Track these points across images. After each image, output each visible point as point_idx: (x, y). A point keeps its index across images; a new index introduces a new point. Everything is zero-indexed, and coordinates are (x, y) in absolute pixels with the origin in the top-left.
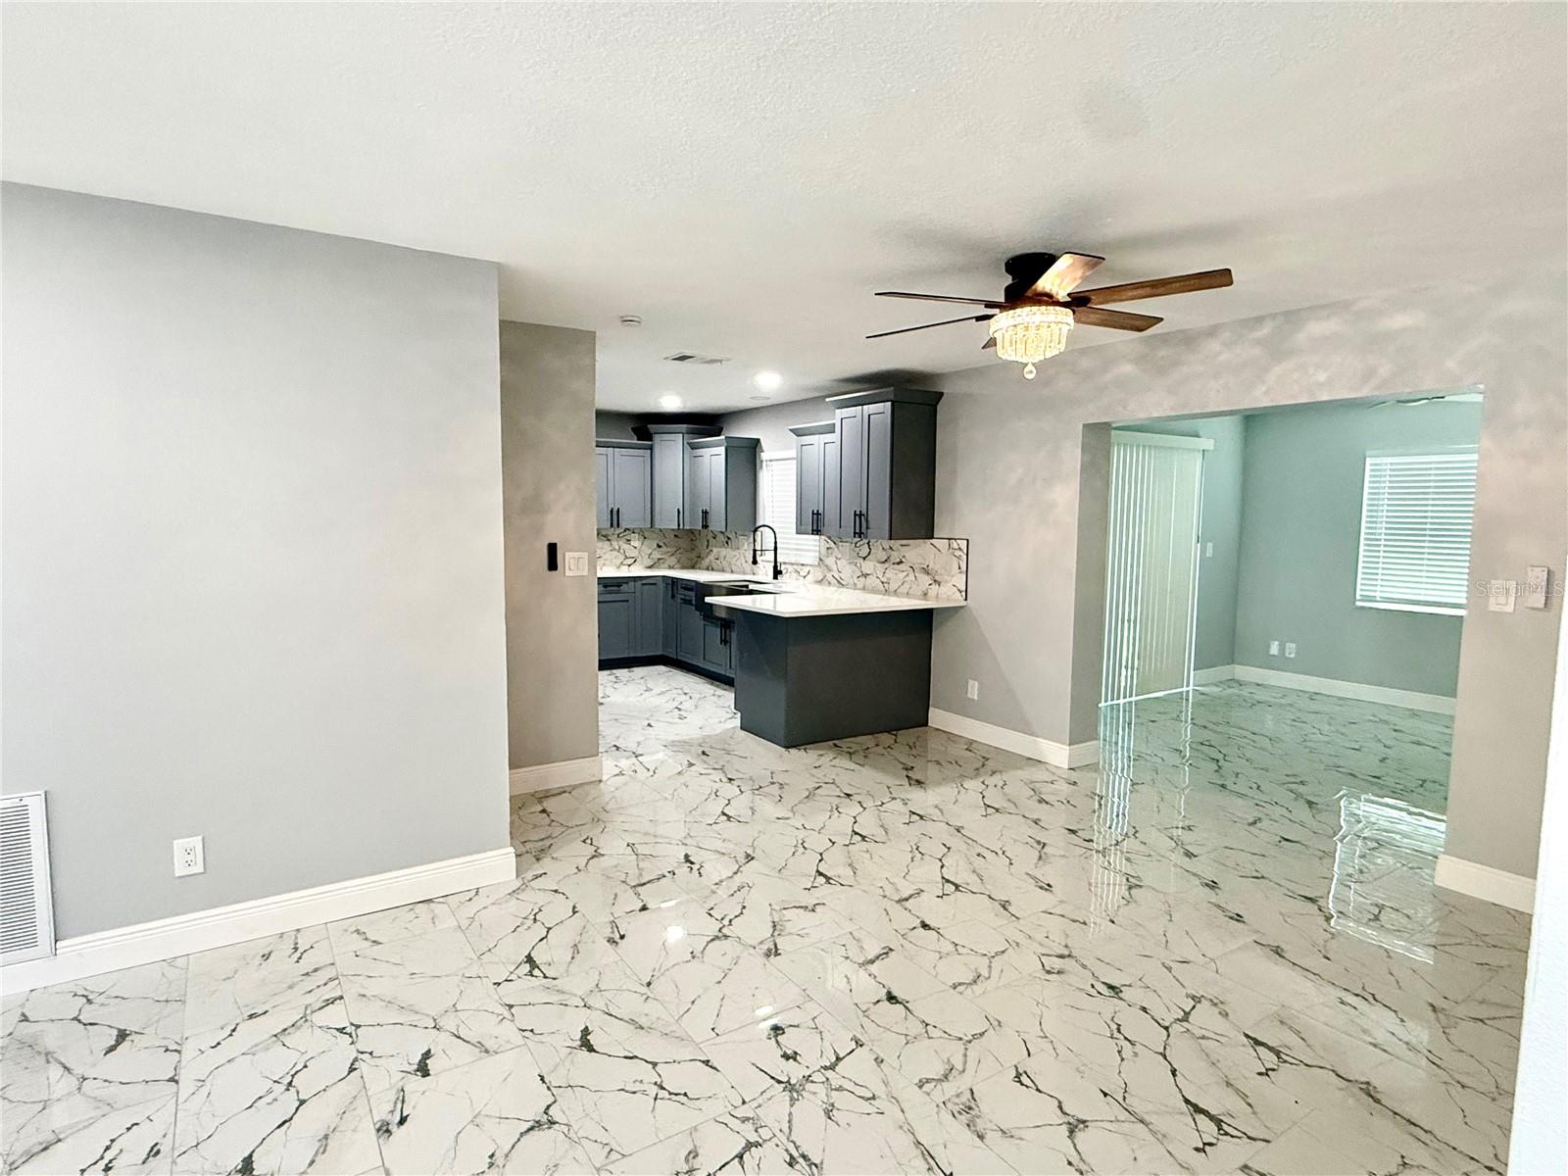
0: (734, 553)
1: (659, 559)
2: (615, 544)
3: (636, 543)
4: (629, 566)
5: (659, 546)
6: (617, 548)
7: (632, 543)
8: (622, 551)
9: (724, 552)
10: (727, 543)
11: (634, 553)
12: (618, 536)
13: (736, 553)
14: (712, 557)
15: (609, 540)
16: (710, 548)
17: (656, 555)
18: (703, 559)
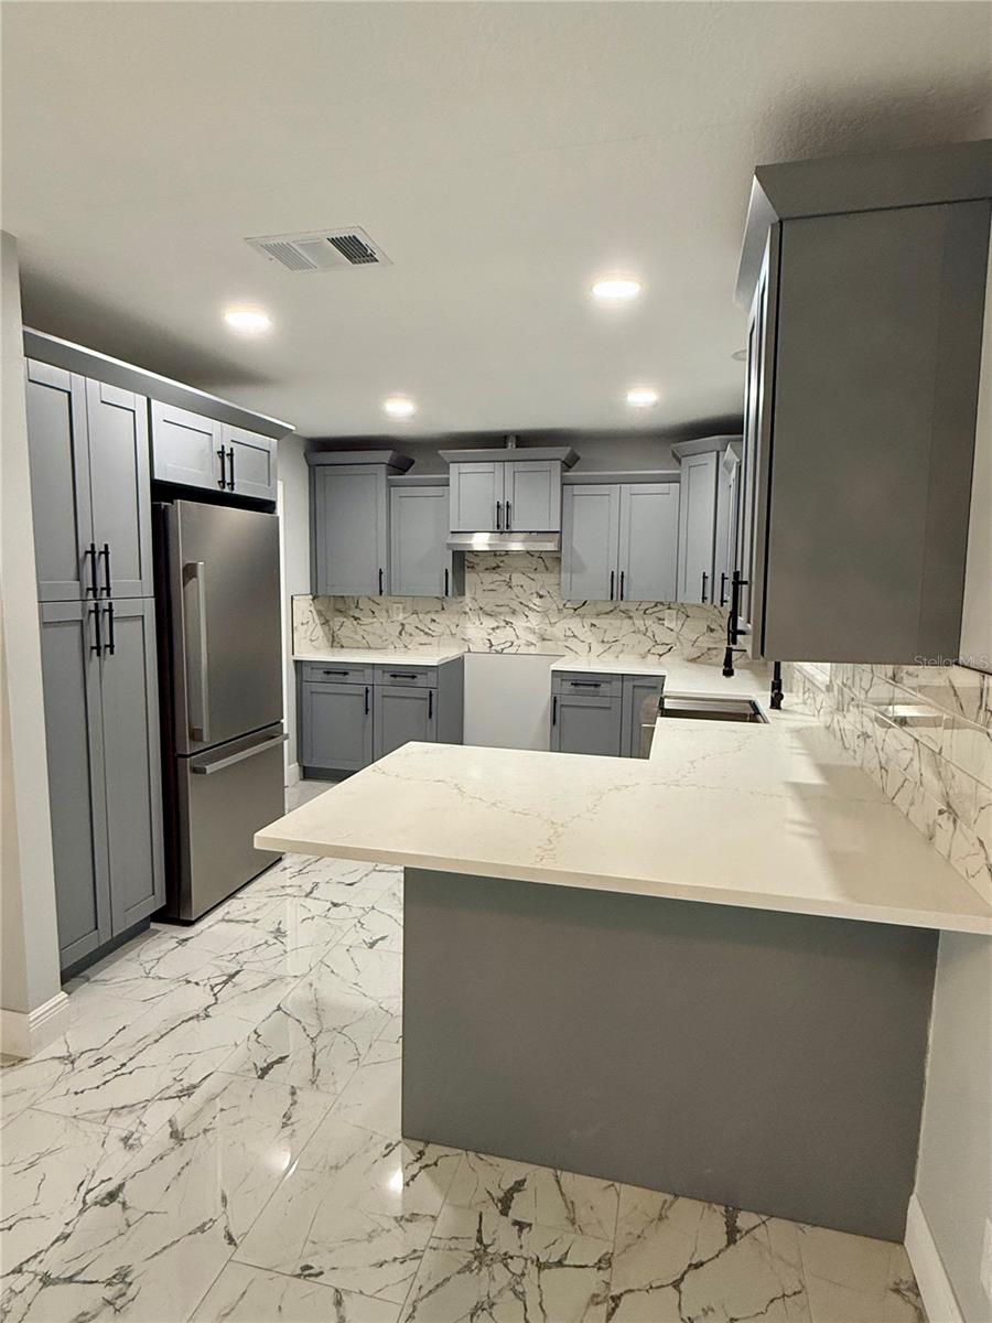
2: (639, 623)
4: (661, 656)
5: (712, 630)
6: (643, 628)
7: (666, 623)
8: (649, 634)
12: (645, 613)
15: (630, 618)
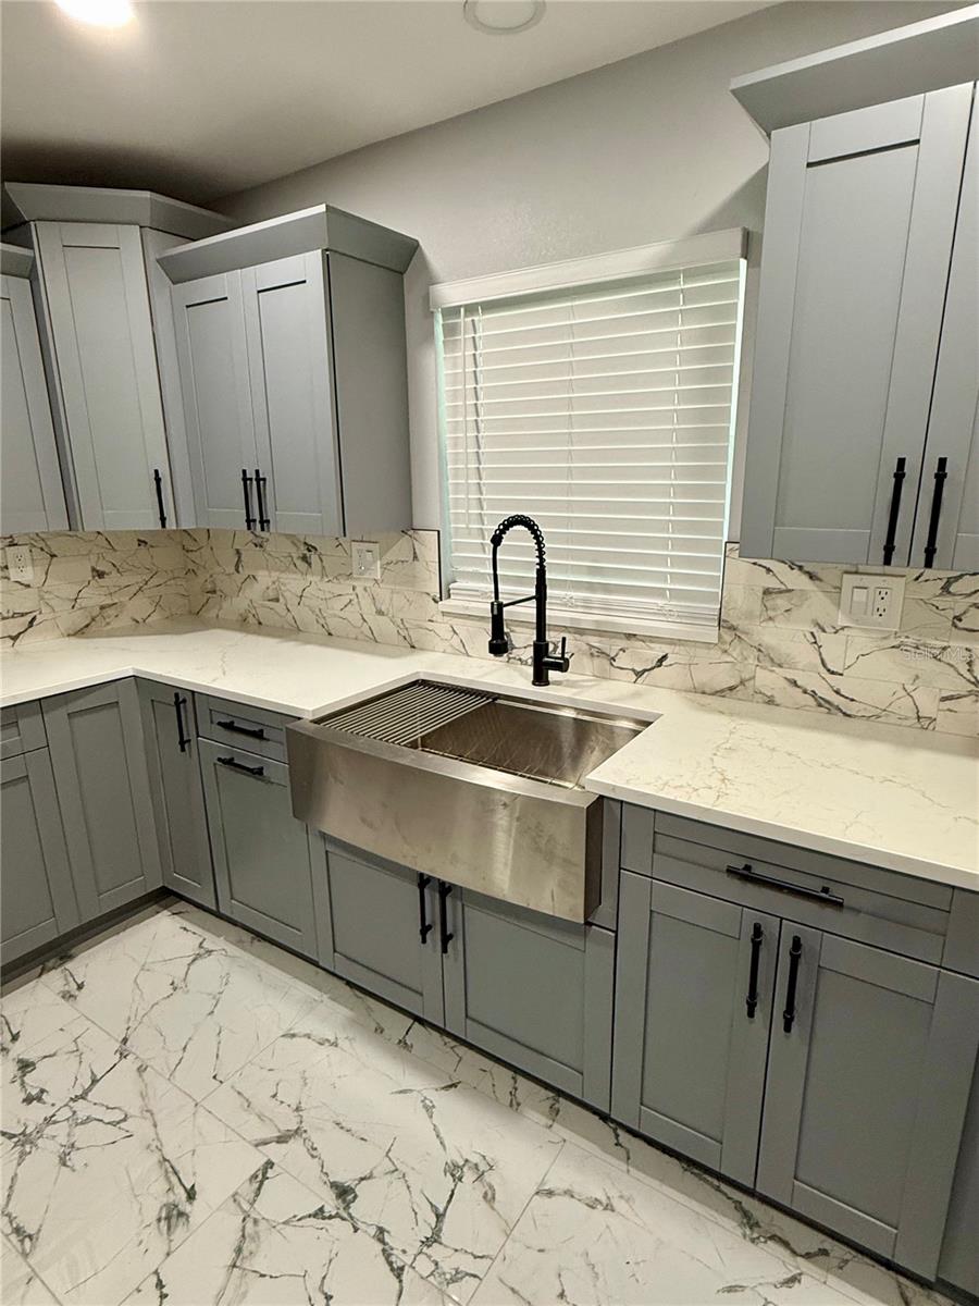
0: (336, 588)
1: (102, 608)
3: (28, 575)
9: (293, 583)
10: (304, 558)
11: (26, 602)
13: (344, 587)
14: (254, 592)
16: (244, 572)
17: (94, 597)
18: (224, 596)
